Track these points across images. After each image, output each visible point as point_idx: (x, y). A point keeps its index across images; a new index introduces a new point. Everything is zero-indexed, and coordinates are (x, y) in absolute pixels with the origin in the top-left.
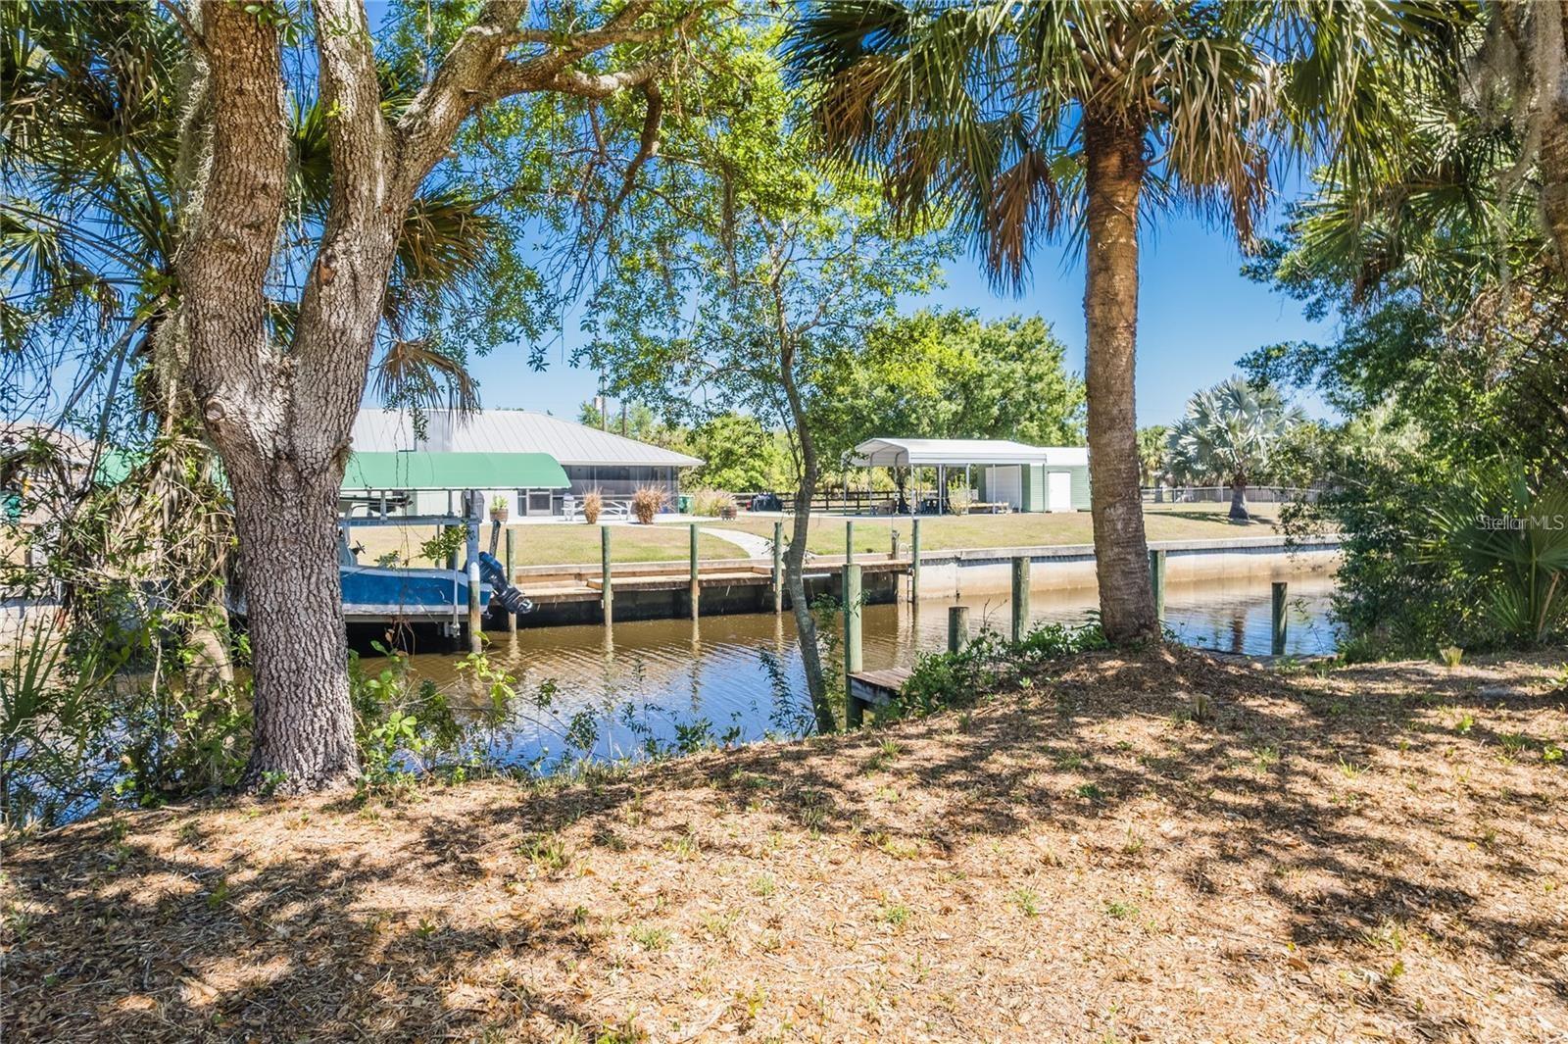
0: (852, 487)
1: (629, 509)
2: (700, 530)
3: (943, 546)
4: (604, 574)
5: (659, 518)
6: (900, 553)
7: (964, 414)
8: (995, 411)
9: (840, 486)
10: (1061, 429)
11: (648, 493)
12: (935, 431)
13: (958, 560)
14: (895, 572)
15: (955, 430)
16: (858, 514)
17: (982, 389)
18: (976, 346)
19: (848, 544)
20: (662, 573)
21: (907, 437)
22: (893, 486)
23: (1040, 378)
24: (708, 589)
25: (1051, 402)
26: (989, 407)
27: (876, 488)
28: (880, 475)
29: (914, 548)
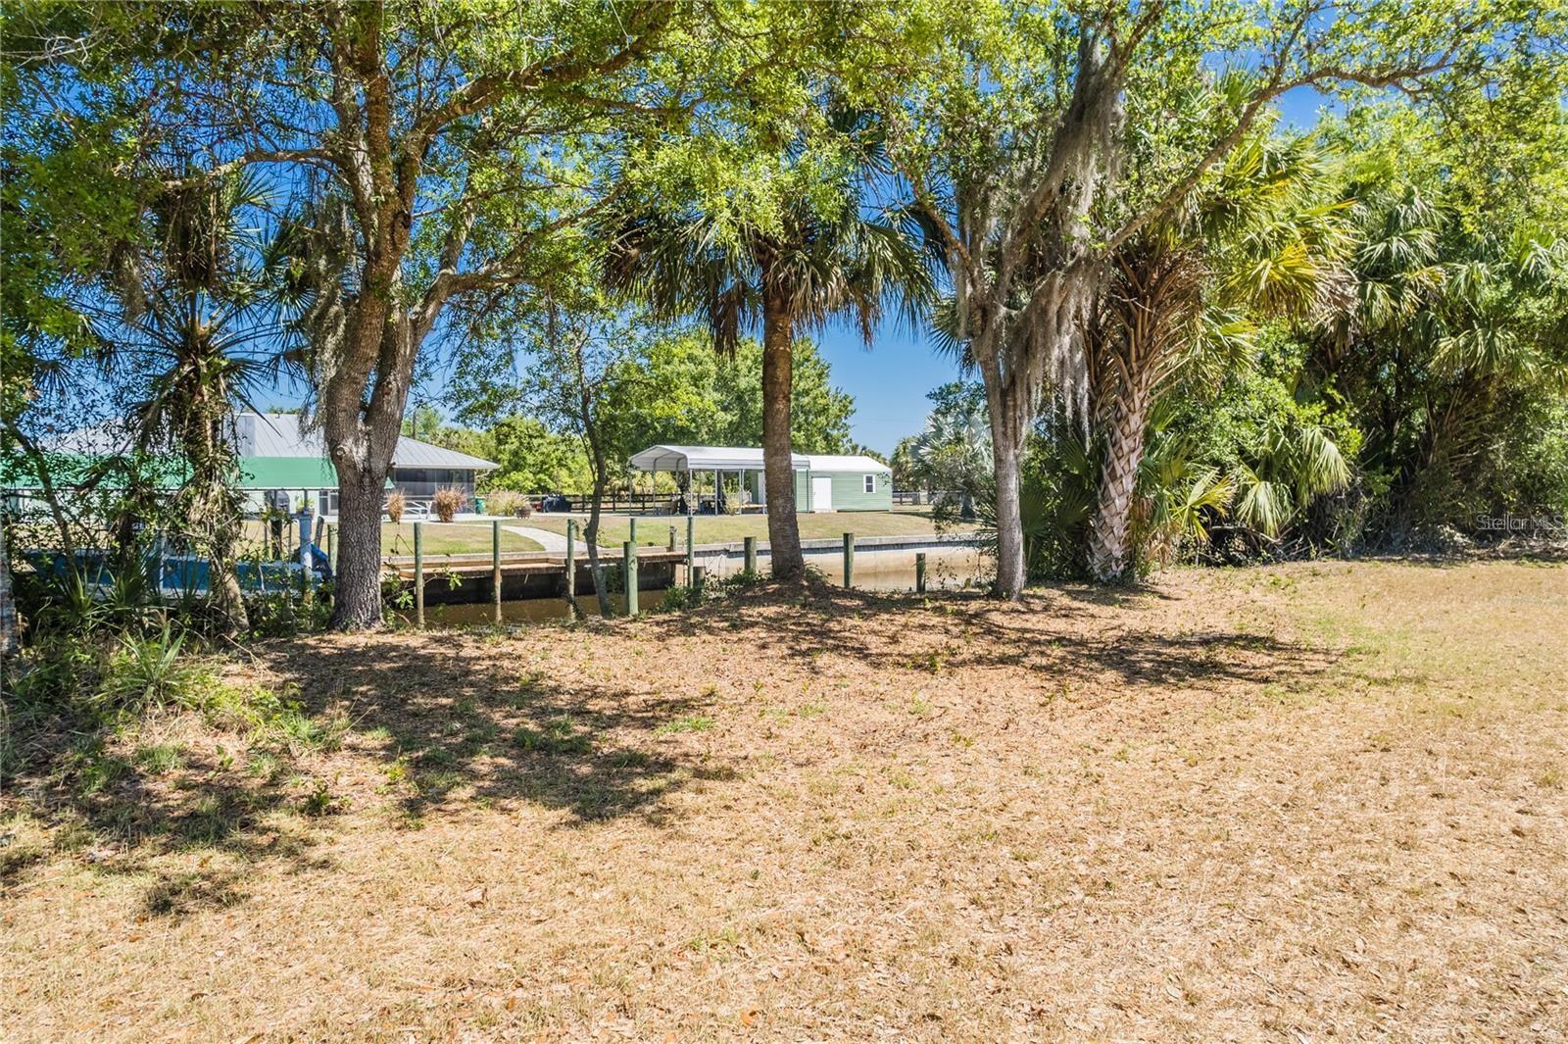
0: (638, 490)
1: (429, 508)
2: (502, 527)
4: (416, 565)
5: (458, 517)
6: (678, 545)
7: (739, 424)
9: (626, 489)
10: (826, 438)
11: (451, 494)
12: (713, 439)
13: (728, 552)
14: (674, 561)
15: (732, 437)
16: (642, 514)
18: (749, 362)
20: (467, 564)
21: (688, 444)
22: (676, 489)
23: (807, 392)
24: (508, 576)
25: (818, 414)
27: (660, 490)
28: (664, 479)
29: (689, 541)
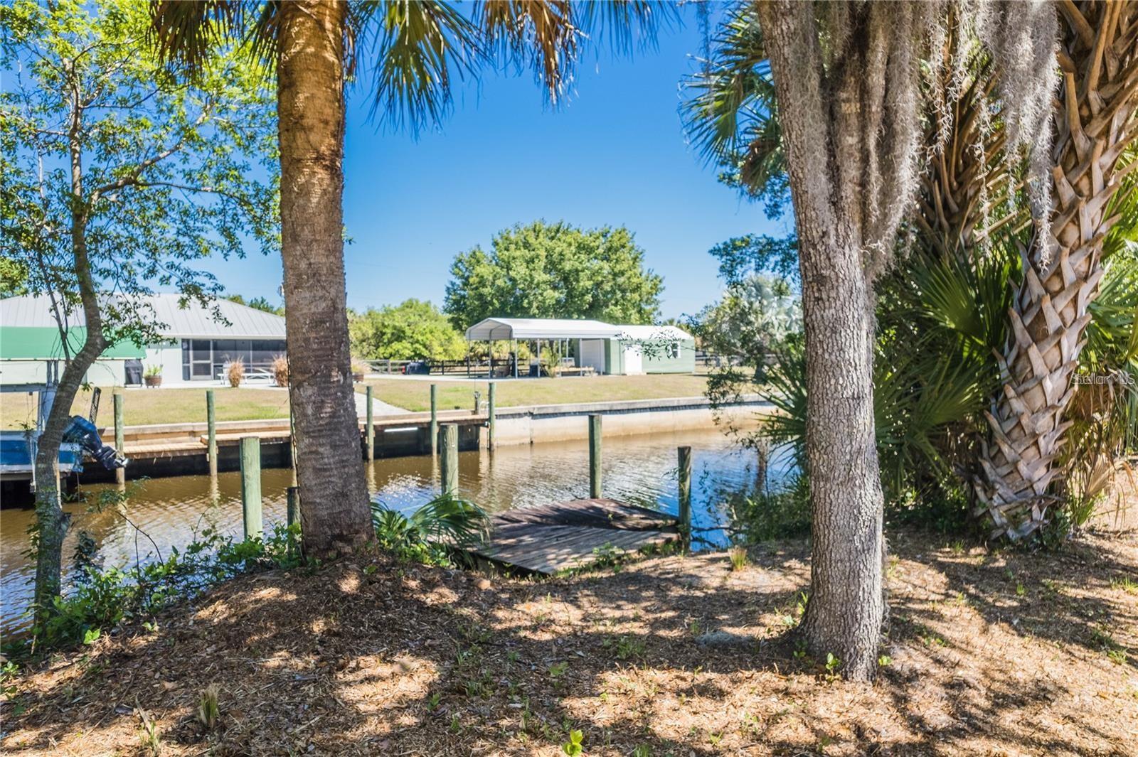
0: (496, 356)
3: (521, 402)
4: (209, 432)
6: (480, 409)
7: (566, 300)
8: (589, 298)
9: (487, 355)
10: (639, 312)
12: (543, 313)
13: (531, 414)
14: (478, 424)
15: (560, 311)
17: (578, 281)
19: (433, 403)
20: (270, 429)
23: (622, 273)
25: (634, 291)
26: (584, 295)
29: (490, 405)
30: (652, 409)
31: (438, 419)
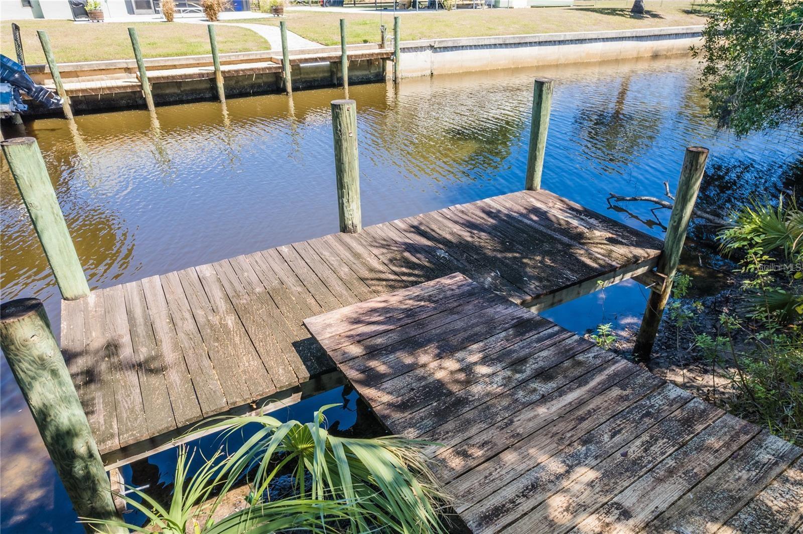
3: (423, 35)
4: (139, 68)
5: (222, 16)
13: (432, 47)
14: (385, 58)
19: (342, 37)
24: (230, 77)
29: (395, 39)
30: (540, 43)
31: (349, 53)
